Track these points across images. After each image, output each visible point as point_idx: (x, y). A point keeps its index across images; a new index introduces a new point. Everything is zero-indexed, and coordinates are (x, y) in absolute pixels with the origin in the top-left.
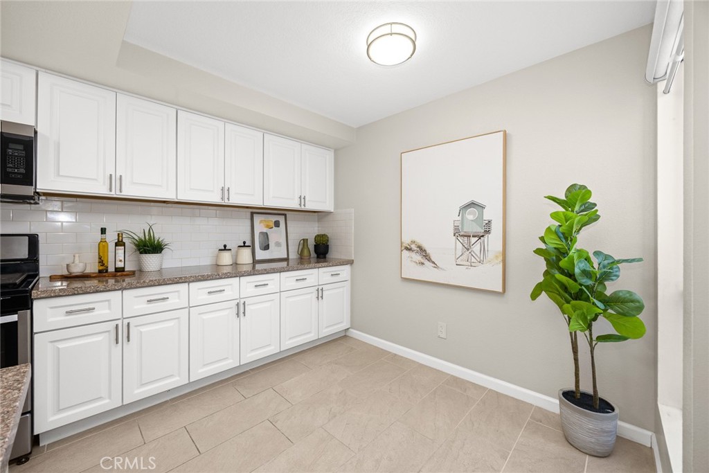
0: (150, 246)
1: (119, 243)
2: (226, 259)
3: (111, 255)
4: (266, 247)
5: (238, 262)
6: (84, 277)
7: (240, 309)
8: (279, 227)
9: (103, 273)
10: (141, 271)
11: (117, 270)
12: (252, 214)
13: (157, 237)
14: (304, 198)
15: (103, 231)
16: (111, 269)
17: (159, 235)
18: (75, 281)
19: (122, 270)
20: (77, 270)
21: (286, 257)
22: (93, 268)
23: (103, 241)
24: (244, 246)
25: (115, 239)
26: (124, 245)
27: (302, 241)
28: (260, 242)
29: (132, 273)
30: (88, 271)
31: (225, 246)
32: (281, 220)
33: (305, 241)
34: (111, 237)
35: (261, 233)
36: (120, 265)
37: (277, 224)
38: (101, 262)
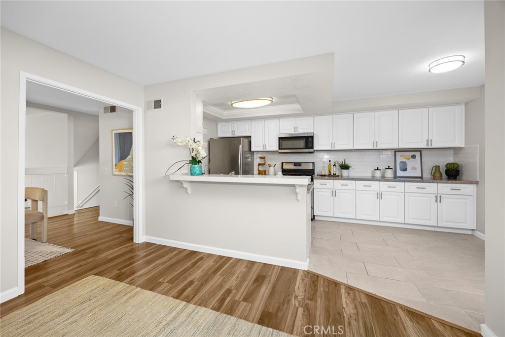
0: (345, 167)
1: (334, 165)
2: (378, 174)
3: (332, 170)
4: (405, 170)
5: (385, 176)
6: (325, 176)
7: (379, 196)
8: (415, 158)
9: (330, 175)
10: (342, 176)
11: (334, 174)
12: (395, 152)
13: (347, 163)
14: (431, 141)
15: (330, 161)
16: (332, 174)
17: (348, 163)
18: (322, 176)
19: (335, 174)
20: (323, 173)
21: (420, 176)
22: (327, 173)
23: (330, 165)
24: (389, 168)
25: (333, 164)
26: (336, 166)
27: (434, 168)
28: (400, 167)
29: (338, 176)
30: (326, 174)
31: (378, 168)
32: (417, 154)
33: (438, 167)
34: (332, 163)
35: (401, 162)
36: (335, 173)
37: (414, 157)
38: (329, 171)
